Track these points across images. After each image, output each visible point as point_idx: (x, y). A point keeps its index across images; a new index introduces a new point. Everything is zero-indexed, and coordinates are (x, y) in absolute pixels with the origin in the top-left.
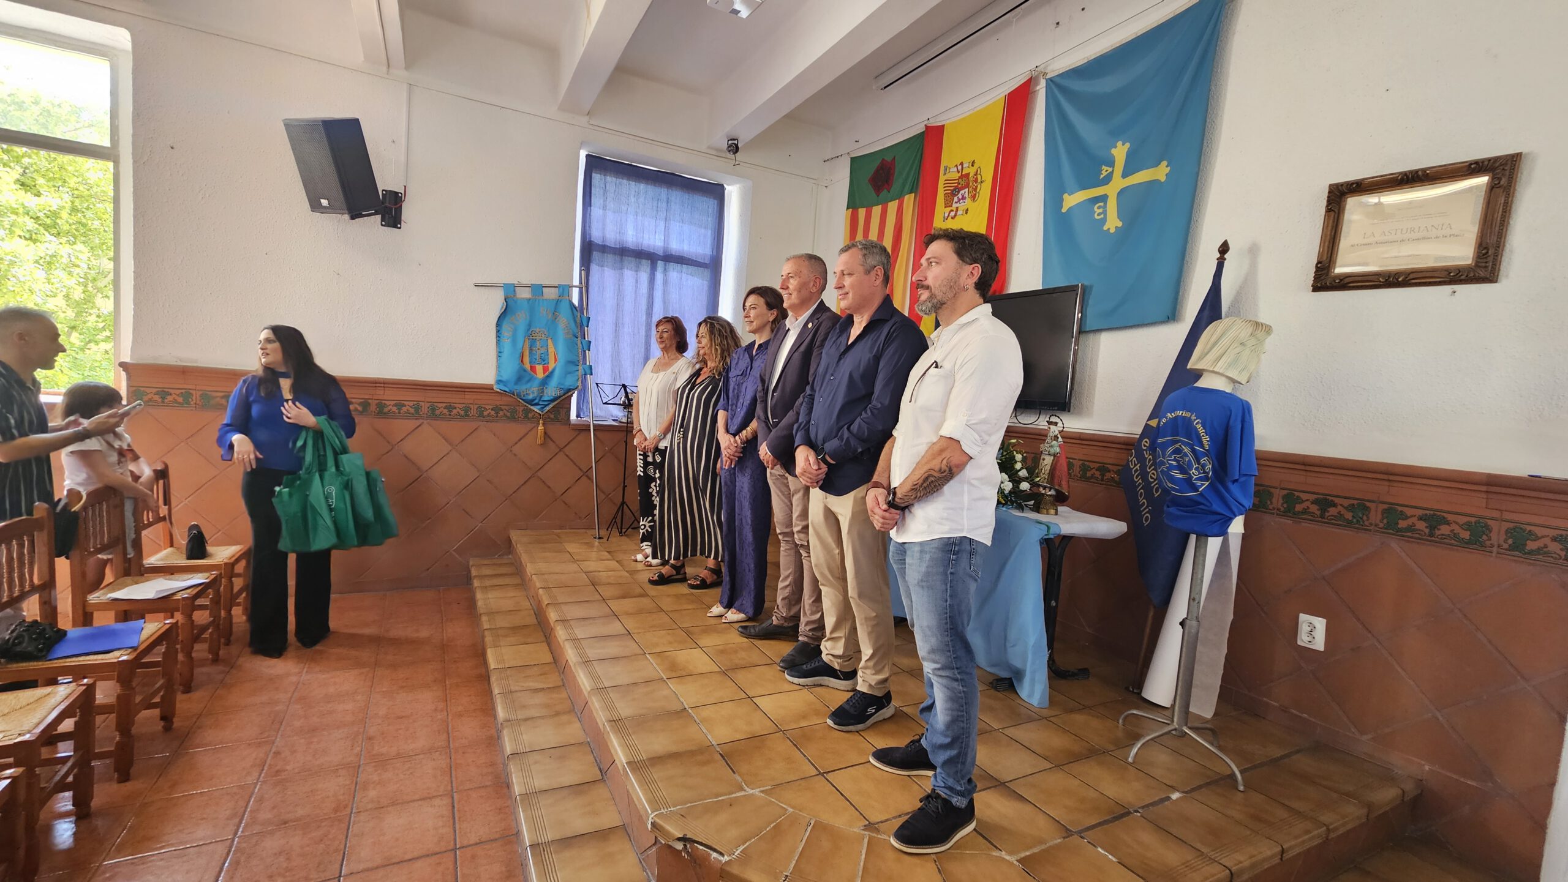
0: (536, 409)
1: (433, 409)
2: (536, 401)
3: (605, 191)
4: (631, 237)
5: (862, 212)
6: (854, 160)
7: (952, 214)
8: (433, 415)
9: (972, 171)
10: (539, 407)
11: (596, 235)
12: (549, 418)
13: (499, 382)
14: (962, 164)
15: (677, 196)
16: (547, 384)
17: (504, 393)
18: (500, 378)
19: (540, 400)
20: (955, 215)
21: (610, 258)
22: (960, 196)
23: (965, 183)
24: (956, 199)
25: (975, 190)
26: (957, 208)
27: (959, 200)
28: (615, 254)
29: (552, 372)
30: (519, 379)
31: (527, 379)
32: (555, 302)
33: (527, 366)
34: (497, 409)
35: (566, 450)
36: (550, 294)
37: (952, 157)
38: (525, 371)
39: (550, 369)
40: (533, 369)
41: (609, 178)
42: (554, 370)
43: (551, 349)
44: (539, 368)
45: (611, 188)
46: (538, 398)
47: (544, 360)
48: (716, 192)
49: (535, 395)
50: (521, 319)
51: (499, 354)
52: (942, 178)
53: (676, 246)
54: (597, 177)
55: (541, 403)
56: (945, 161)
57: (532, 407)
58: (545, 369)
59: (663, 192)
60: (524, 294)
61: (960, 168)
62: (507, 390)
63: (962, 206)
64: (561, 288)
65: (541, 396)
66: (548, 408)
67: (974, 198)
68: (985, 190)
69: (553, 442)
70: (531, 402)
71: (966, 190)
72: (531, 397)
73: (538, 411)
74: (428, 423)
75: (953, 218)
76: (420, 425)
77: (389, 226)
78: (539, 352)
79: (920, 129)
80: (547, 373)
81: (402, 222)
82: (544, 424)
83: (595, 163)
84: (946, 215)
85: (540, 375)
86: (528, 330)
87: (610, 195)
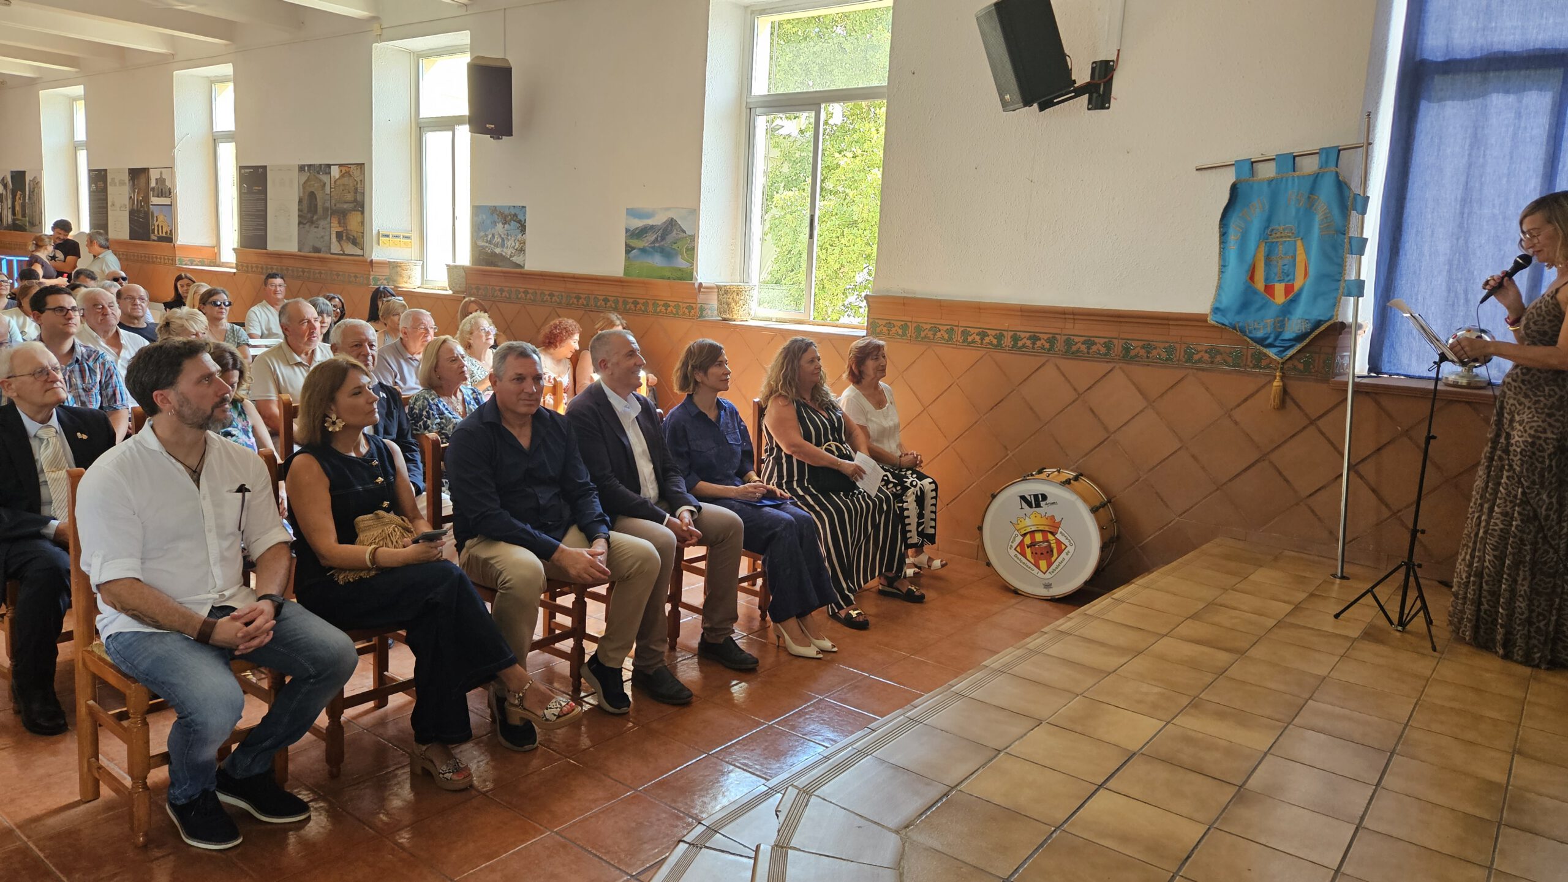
0: (1271, 353)
1: (1127, 350)
2: (1269, 341)
8: (1128, 357)
10: (1275, 350)
11: (1438, 45)
12: (1295, 368)
13: (1216, 310)
16: (1290, 313)
17: (1221, 328)
18: (1218, 305)
19: (1276, 339)
29: (1299, 295)
30: (1245, 305)
31: (1257, 305)
32: (1312, 179)
33: (1260, 285)
34: (1213, 352)
35: (1320, 423)
36: (1310, 166)
38: (1255, 292)
39: (1296, 288)
40: (1269, 289)
42: (1301, 290)
43: (1301, 256)
44: (1279, 288)
46: (1272, 337)
47: (1287, 276)
49: (1269, 330)
50: (1255, 214)
51: (1223, 267)
55: (1277, 343)
57: (1265, 350)
58: (1289, 289)
60: (1267, 171)
62: (1226, 323)
64: (1324, 155)
65: (1280, 334)
66: (1290, 353)
69: (1299, 407)
70: (1261, 341)
72: (1260, 334)
73: (1275, 357)
74: (1120, 368)
76: (1111, 370)
77: (1095, 109)
78: (1281, 263)
80: (1290, 296)
81: (1112, 100)
82: (1282, 378)
85: (1280, 297)
86: (1267, 227)
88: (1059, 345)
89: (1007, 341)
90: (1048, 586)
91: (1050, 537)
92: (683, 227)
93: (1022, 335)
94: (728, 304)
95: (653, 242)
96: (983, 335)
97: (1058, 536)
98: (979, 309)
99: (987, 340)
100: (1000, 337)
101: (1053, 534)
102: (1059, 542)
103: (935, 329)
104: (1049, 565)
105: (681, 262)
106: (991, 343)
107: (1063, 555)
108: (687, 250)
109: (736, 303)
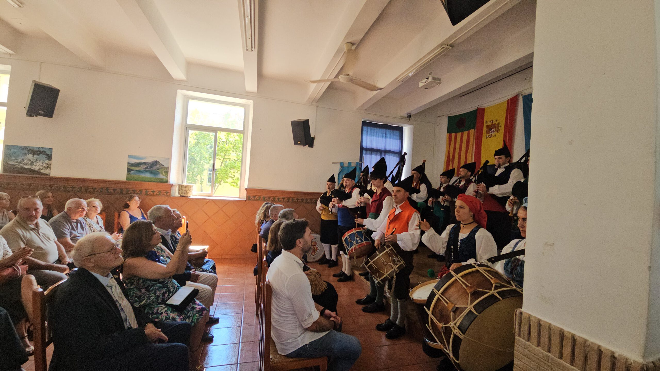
3: (367, 132)
4: (374, 146)
5: (453, 135)
6: (449, 117)
7: (490, 136)
9: (497, 123)
11: (364, 145)
14: (492, 121)
15: (388, 131)
20: (491, 137)
21: (368, 152)
22: (492, 131)
23: (494, 127)
24: (491, 132)
25: (498, 129)
26: (491, 134)
27: (492, 132)
28: (369, 151)
37: (488, 118)
41: (368, 127)
45: (369, 130)
48: (400, 130)
52: (485, 125)
53: (388, 148)
54: (365, 128)
56: (485, 119)
59: (384, 130)
60: (346, 165)
61: (492, 122)
63: (493, 134)
67: (498, 132)
68: (502, 129)
71: (495, 129)
75: (490, 138)
77: (310, 147)
79: (475, 108)
81: (314, 146)
83: (365, 124)
84: (487, 137)
87: (369, 133)
88: (305, 201)
89: (291, 200)
90: (314, 259)
91: (315, 247)
92: (163, 164)
93: (295, 198)
94: (186, 191)
95: (146, 168)
96: (284, 199)
97: (317, 246)
98: (283, 192)
99: (285, 200)
100: (289, 199)
101: (315, 246)
102: (317, 247)
103: (269, 198)
104: (315, 253)
105: (161, 176)
106: (286, 201)
107: (318, 250)
108: (165, 172)
109: (189, 190)
